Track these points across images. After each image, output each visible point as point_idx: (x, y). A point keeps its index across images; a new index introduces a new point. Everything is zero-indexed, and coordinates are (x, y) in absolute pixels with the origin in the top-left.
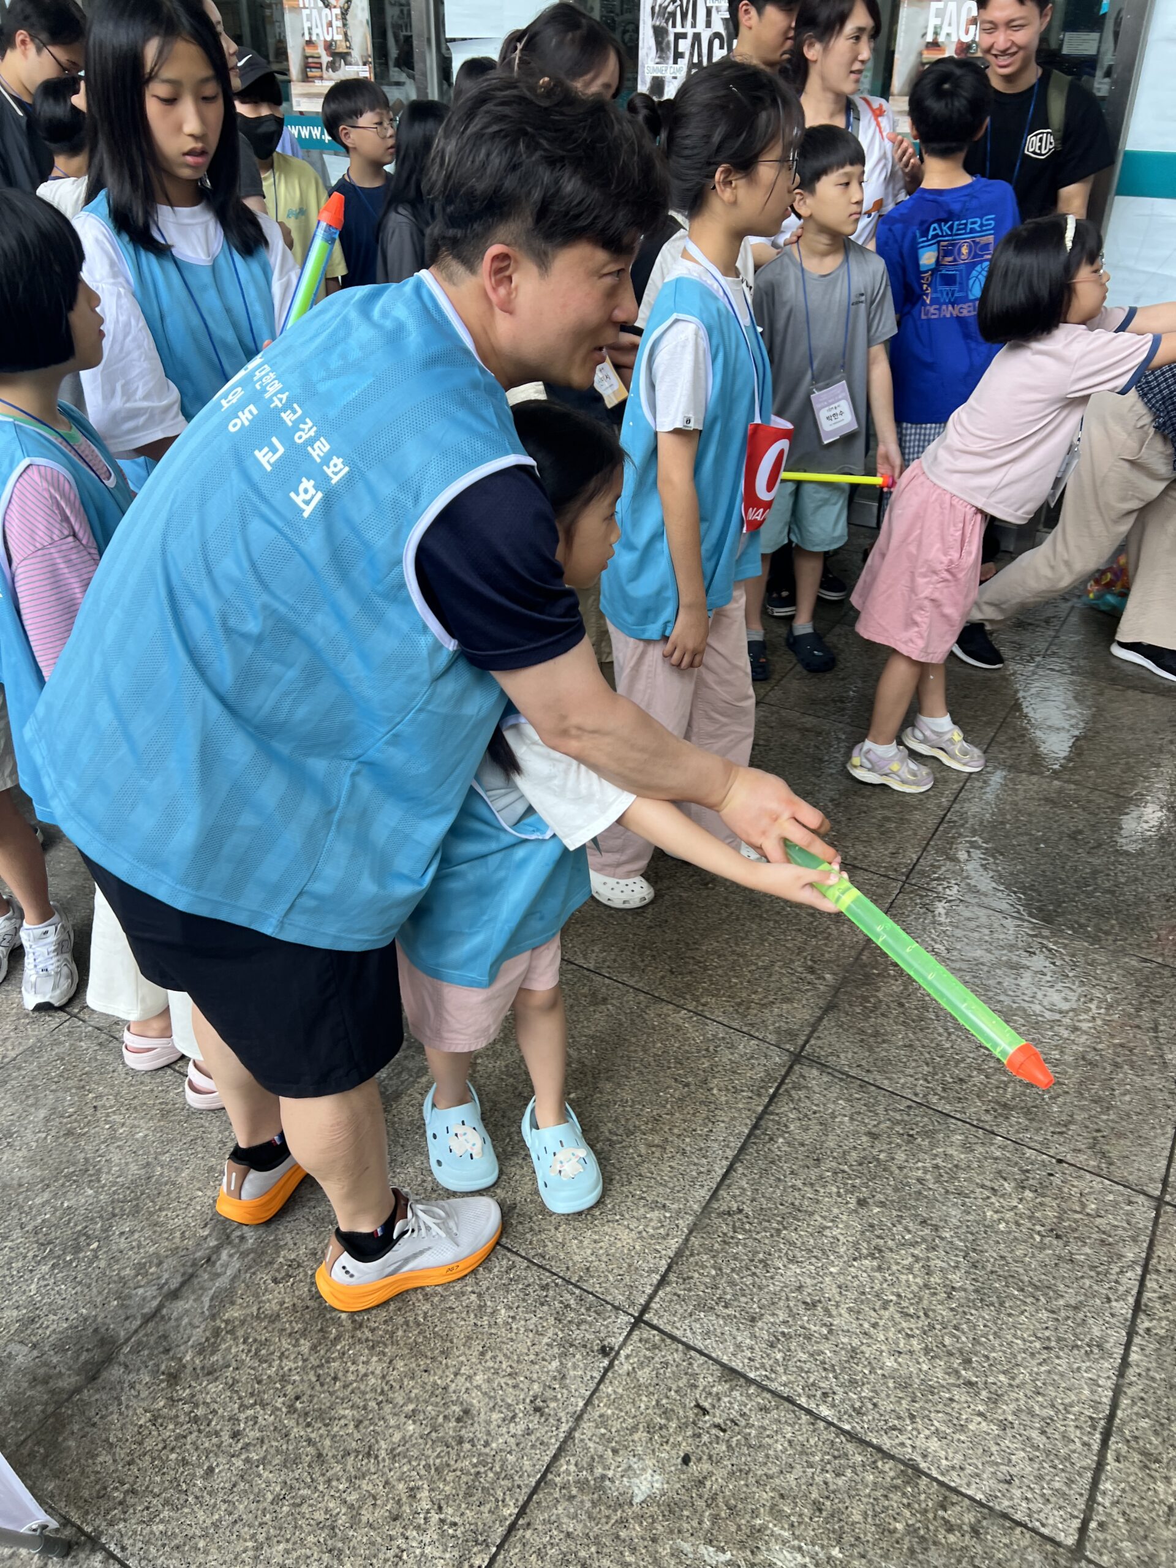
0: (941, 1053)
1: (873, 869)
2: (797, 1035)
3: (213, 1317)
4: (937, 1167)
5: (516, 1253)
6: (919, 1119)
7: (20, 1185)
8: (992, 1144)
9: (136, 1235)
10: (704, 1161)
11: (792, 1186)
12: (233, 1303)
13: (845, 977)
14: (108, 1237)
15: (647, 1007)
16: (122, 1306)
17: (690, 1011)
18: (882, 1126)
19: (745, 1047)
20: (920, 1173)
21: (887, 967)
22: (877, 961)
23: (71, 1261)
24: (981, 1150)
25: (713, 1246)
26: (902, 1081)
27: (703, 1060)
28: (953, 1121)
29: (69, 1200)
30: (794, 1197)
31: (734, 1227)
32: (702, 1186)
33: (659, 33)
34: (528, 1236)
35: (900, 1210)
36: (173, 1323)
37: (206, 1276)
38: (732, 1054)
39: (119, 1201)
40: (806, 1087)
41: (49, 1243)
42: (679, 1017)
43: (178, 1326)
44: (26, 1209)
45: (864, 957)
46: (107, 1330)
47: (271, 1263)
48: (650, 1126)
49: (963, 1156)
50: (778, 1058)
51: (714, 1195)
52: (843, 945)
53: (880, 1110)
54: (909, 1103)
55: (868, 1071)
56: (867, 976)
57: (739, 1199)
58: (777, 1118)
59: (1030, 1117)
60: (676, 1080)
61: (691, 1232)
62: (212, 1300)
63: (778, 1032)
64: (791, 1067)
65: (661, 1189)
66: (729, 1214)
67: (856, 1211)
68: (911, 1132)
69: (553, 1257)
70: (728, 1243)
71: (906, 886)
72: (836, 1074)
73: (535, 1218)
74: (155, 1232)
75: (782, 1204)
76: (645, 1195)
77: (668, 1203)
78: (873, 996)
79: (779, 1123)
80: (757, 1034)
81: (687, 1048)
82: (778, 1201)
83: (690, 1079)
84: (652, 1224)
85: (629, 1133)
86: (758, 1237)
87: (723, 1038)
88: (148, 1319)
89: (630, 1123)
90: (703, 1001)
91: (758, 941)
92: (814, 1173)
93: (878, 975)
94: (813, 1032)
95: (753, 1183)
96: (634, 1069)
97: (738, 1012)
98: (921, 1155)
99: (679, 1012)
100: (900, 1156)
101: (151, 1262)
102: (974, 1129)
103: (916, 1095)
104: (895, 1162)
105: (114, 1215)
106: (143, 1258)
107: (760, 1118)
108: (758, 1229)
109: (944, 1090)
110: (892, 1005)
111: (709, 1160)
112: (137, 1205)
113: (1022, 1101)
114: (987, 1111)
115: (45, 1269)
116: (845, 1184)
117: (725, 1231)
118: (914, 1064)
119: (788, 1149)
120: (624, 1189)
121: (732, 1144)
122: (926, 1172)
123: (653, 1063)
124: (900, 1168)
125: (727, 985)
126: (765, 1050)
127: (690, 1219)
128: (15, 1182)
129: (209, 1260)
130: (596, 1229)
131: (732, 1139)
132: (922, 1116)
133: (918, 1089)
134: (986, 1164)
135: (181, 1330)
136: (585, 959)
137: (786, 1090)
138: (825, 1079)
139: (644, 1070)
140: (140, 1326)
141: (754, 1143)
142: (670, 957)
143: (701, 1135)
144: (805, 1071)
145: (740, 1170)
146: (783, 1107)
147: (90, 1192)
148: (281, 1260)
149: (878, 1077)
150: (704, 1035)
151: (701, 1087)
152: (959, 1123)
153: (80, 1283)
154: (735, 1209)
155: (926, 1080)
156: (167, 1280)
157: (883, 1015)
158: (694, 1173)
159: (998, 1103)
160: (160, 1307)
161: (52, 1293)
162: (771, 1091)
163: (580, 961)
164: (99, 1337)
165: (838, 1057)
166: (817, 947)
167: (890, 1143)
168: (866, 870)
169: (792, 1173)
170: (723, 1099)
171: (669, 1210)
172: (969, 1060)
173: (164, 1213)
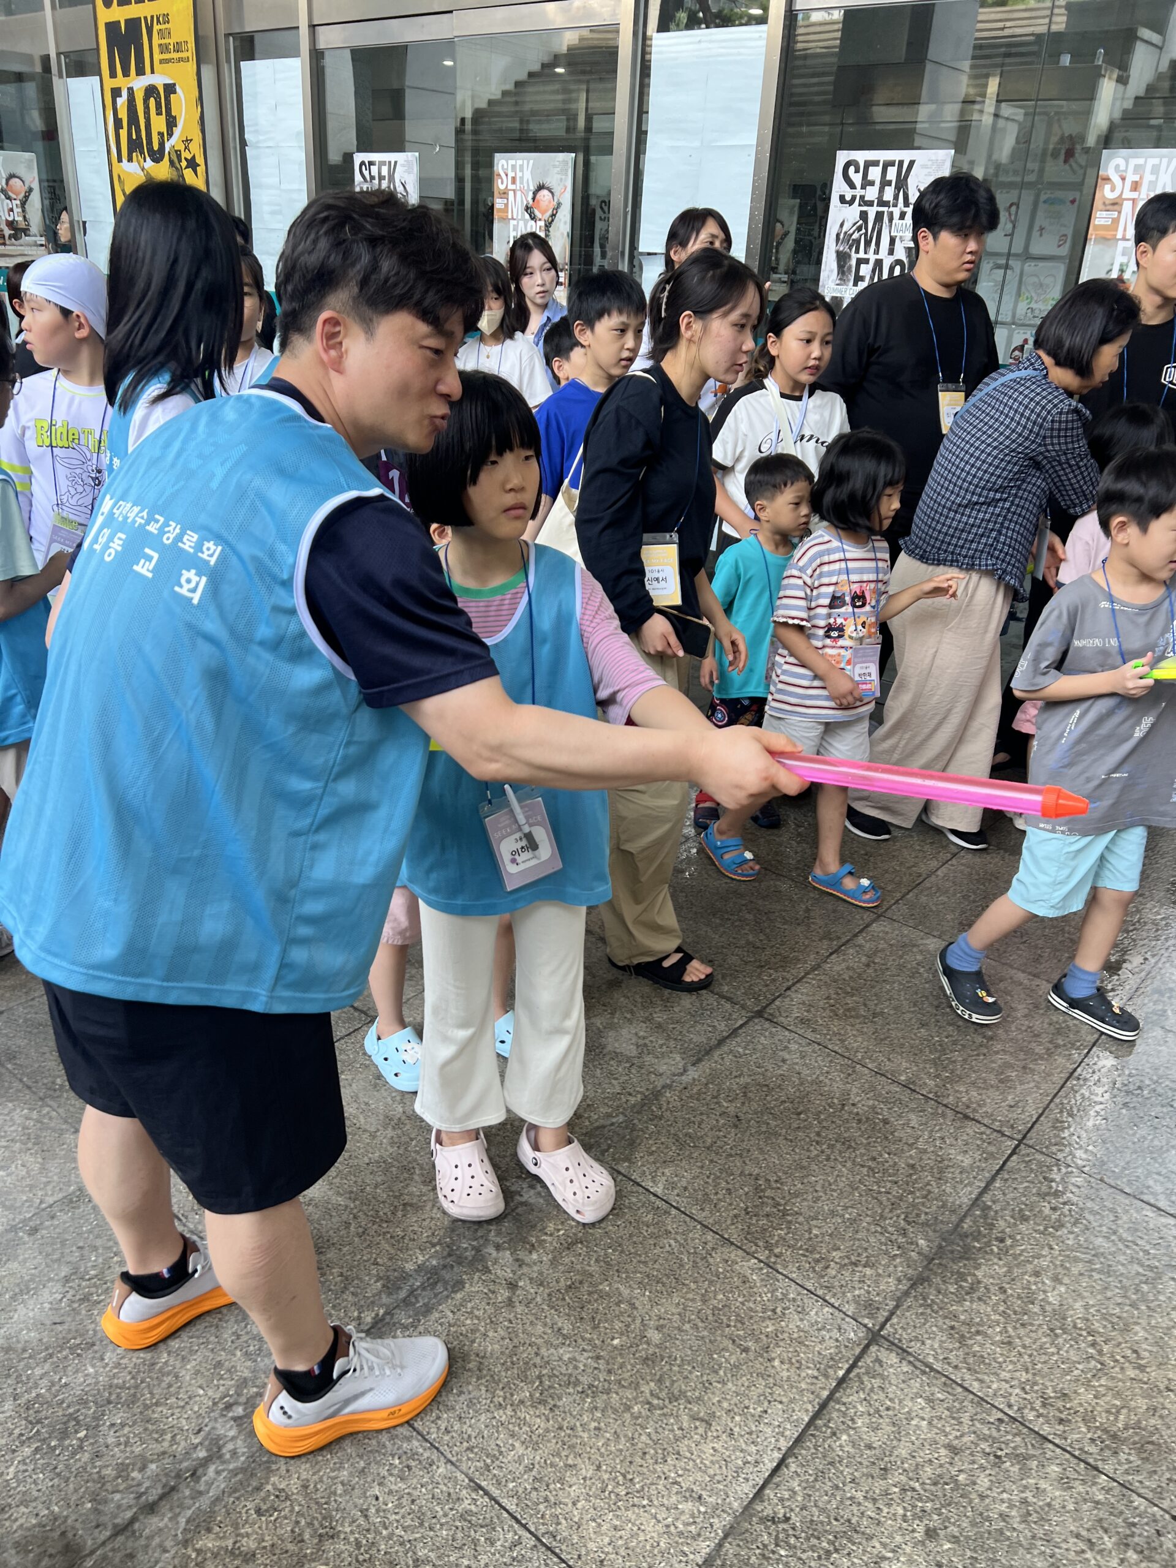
0: (1044, 1358)
1: (986, 1121)
2: (878, 1309)
3: (186, 1543)
4: (1024, 1502)
5: (525, 1527)
6: (1010, 1437)
7: (24, 1350)
8: (1094, 1484)
9: (126, 1430)
10: (753, 1449)
11: (851, 1498)
12: (209, 1530)
13: (940, 1247)
14: (98, 1426)
15: (713, 1249)
16: (96, 1511)
17: (760, 1261)
18: (965, 1439)
19: (817, 1313)
20: (1004, 1507)
21: (990, 1241)
22: (979, 1232)
23: (54, 1448)
24: (1081, 1489)
25: (749, 1559)
26: (995, 1386)
27: (768, 1322)
28: (1050, 1446)
29: (67, 1376)
30: (850, 1512)
31: (777, 1537)
32: (747, 1480)
33: (842, 258)
34: (542, 1507)
35: (976, 1552)
36: (143, 1542)
37: (187, 1492)
38: (801, 1320)
39: (117, 1386)
40: (881, 1376)
41: (39, 1422)
42: (746, 1266)
43: (147, 1546)
44: (24, 1378)
45: (965, 1226)
46: (75, 1535)
47: (258, 1489)
48: (697, 1394)
49: (1057, 1493)
50: (853, 1333)
51: (759, 1494)
52: (942, 1207)
53: (965, 1418)
54: (1000, 1415)
55: (956, 1367)
56: (967, 1249)
57: (787, 1504)
58: (843, 1409)
59: (1145, 1455)
60: (734, 1341)
61: (726, 1536)
62: (188, 1522)
63: (856, 1300)
64: (867, 1347)
65: (699, 1476)
66: (773, 1520)
67: (923, 1543)
68: (999, 1453)
69: (565, 1539)
70: (768, 1559)
71: (1022, 1146)
72: (918, 1364)
73: (552, 1487)
74: (146, 1429)
75: (836, 1520)
76: (679, 1479)
77: (705, 1494)
78: (970, 1274)
79: (845, 1414)
80: (832, 1301)
81: (751, 1305)
82: (833, 1515)
83: (750, 1344)
84: (683, 1518)
85: (673, 1398)
86: (804, 1556)
87: (794, 1300)
88: (119, 1531)
89: (676, 1385)
90: (777, 1251)
91: (848, 1189)
92: (879, 1486)
93: (980, 1249)
94: (897, 1307)
95: (808, 1486)
96: (689, 1322)
97: (815, 1271)
98: (1007, 1485)
99: (748, 1261)
100: (983, 1482)
101: (134, 1464)
102: (1076, 1461)
103: (1010, 1406)
104: (976, 1487)
105: (109, 1402)
106: (127, 1458)
107: (823, 1406)
108: (805, 1546)
109: (1044, 1405)
110: (992, 1288)
111: (760, 1448)
112: (134, 1395)
113: (1136, 1434)
114: (1092, 1440)
115: (27, 1451)
116: (914, 1507)
117: (766, 1542)
118: (1010, 1367)
119: (852, 1450)
120: (658, 1468)
121: (788, 1433)
122: (1011, 1506)
123: (710, 1318)
124: (982, 1497)
125: (807, 1236)
126: (839, 1321)
127: (728, 1519)
128: (20, 1346)
129: (193, 1475)
130: (618, 1513)
131: (788, 1426)
132: (1015, 1435)
133: (1013, 1400)
134: (1085, 1507)
135: (150, 1552)
136: (654, 1182)
137: (858, 1375)
138: (905, 1369)
139: (700, 1324)
140: (109, 1538)
141: (812, 1435)
142: (747, 1194)
143: (753, 1416)
144: (883, 1354)
145: (793, 1467)
146: (852, 1397)
147: (91, 1370)
148: (269, 1487)
149: (967, 1377)
150: (773, 1292)
151: (762, 1356)
152: (1058, 1451)
153: (59, 1475)
154: (781, 1516)
155: (1023, 1389)
156: (147, 1488)
157: (980, 1299)
158: (740, 1462)
159: (1105, 1431)
160: (133, 1520)
161: (29, 1480)
162: (841, 1373)
163: (648, 1184)
164: (65, 1542)
165: (923, 1343)
166: (914, 1205)
167: (974, 1462)
168: (979, 1122)
169: (853, 1481)
170: (785, 1374)
171: (705, 1504)
172: (1076, 1372)
173: (160, 1409)
